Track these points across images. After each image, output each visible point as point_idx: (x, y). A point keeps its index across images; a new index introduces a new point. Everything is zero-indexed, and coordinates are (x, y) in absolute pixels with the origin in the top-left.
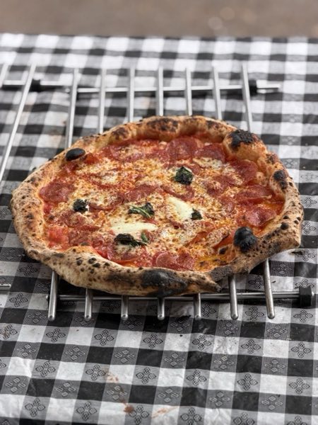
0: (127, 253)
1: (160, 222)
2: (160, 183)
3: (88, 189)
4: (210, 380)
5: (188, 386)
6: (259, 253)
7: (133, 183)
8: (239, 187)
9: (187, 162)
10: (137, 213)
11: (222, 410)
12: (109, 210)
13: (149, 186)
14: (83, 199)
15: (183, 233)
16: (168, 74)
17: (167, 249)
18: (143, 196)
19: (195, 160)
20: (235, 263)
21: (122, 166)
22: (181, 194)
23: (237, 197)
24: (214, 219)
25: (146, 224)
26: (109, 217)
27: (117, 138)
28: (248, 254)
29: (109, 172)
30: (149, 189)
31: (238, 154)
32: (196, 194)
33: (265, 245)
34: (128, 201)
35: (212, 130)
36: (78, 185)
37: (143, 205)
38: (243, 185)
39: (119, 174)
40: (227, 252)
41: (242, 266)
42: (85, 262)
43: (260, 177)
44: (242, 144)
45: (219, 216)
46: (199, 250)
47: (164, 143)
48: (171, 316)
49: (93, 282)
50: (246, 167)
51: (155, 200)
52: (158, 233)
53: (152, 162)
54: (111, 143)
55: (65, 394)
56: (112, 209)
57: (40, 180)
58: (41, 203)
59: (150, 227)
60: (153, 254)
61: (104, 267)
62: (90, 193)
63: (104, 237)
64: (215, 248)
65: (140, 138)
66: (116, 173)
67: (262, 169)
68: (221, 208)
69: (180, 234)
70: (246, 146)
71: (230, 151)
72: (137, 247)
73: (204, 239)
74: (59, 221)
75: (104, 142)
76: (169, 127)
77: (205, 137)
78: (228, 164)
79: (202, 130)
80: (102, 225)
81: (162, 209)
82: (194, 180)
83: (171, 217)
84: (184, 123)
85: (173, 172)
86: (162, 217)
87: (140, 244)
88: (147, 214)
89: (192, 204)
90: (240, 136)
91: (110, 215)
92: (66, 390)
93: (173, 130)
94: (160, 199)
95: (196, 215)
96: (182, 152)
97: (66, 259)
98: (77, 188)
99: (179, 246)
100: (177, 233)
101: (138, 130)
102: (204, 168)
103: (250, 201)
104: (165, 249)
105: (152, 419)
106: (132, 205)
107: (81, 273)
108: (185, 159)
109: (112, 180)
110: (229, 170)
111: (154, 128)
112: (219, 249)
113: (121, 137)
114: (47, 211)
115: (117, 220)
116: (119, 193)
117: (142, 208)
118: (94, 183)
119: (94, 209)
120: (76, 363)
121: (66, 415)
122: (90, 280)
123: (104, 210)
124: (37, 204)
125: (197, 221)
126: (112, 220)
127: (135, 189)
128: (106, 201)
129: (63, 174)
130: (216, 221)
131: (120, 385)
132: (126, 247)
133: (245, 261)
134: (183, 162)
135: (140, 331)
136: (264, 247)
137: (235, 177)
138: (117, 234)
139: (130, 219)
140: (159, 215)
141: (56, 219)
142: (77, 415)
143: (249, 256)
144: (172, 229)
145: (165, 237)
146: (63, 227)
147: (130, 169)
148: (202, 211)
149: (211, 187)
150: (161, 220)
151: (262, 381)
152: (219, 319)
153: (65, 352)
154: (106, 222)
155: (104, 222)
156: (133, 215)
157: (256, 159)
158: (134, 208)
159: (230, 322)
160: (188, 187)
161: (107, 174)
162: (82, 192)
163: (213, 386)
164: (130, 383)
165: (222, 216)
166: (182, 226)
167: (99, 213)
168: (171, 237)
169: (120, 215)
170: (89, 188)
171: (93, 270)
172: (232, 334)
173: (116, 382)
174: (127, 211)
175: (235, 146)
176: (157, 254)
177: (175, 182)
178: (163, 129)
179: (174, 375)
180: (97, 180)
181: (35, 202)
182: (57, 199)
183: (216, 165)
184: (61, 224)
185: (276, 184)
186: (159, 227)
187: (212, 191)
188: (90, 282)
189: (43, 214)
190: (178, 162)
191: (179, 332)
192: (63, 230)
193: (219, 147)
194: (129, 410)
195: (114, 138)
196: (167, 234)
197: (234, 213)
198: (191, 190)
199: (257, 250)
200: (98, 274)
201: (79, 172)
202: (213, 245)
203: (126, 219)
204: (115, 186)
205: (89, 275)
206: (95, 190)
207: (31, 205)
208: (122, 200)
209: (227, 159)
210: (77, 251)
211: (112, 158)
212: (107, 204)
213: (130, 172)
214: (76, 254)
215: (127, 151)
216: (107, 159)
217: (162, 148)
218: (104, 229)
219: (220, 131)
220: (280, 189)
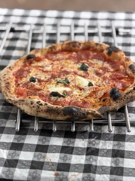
0: (56, 101)
1: (72, 87)
2: (72, 70)
3: (37, 73)
4: (98, 161)
5: (87, 164)
6: (122, 101)
7: (59, 70)
8: (111, 72)
9: (85, 61)
10: (61, 83)
11: (105, 175)
12: (47, 82)
13: (67, 72)
14: (35, 77)
15: (84, 92)
17: (76, 99)
18: (64, 75)
19: (90, 60)
20: (110, 105)
21: (54, 63)
22: (83, 75)
23: (111, 76)
24: (99, 86)
25: (66, 88)
26: (47, 85)
27: (52, 50)
28: (117, 101)
29: (47, 65)
31: (111, 57)
32: (90, 75)
33: (125, 97)
34: (56, 78)
35: (98, 47)
36: (32, 70)
37: (64, 79)
38: (113, 71)
39: (52, 66)
40: (106, 100)
41: (114, 107)
42: (35, 103)
43: (122, 68)
44: (113, 52)
45: (102, 85)
46: (92, 100)
47: (74, 53)
48: (78, 131)
49: (39, 113)
50: (114, 63)
51: (70, 78)
52: (72, 92)
53: (68, 61)
54: (48, 52)
55: (24, 166)
57: (13, 68)
58: (13, 78)
59: (68, 89)
60: (69, 101)
61: (45, 105)
62: (38, 74)
63: (45, 93)
64: (100, 99)
65: (63, 51)
67: (123, 64)
68: (103, 81)
69: (82, 92)
70: (115, 53)
71: (107, 56)
72: (61, 98)
73: (94, 95)
74: (22, 86)
75: (45, 52)
76: (76, 45)
77: (94, 50)
78: (106, 62)
79: (93, 47)
80: (44, 88)
81: (73, 81)
82: (89, 69)
83: (78, 85)
84: (84, 44)
85: (79, 66)
86: (74, 85)
87: (62, 96)
88: (66, 83)
89: (88, 80)
90: (112, 49)
91: (48, 84)
92: (24, 164)
93: (79, 47)
94: (73, 77)
95: (90, 84)
96: (83, 57)
97: (26, 102)
98: (31, 72)
99: (82, 98)
100: (81, 92)
101: (62, 47)
102: (94, 64)
103: (117, 78)
104: (75, 99)
105: (69, 179)
106: (58, 79)
107: (33, 108)
108: (85, 60)
109: (49, 68)
110: (106, 65)
111: (69, 45)
112: (102, 99)
113: (53, 50)
114: (16, 82)
115: (51, 86)
116: (52, 74)
117: (64, 81)
118: (40, 70)
119: (40, 81)
120: (29, 152)
121: (24, 177)
122: (38, 112)
123: (45, 82)
124: (12, 78)
125: (91, 87)
126: (48, 86)
127: (60, 73)
128: (46, 78)
129: (25, 66)
130: (100, 87)
131: (52, 163)
132: (56, 98)
133: (115, 105)
134: (84, 61)
135: (62, 137)
136: (125, 98)
137: (110, 68)
138: (51, 92)
139: (57, 86)
140: (72, 84)
141: (21, 85)
142: (30, 176)
143: (117, 102)
144: (78, 90)
145: (75, 94)
146: (24, 89)
148: (93, 83)
149: (98, 72)
150: (73, 86)
151: (125, 162)
152: (102, 133)
153: (24, 147)
154: (46, 87)
155: (45, 87)
156: (59, 84)
157: (120, 59)
158: (60, 80)
159: (108, 134)
160: (86, 72)
162: (34, 74)
163: (100, 164)
164: (57, 162)
165: (103, 85)
166: (83, 89)
167: (42, 83)
168: (78, 94)
169: (53, 84)
170: (38, 72)
171: (39, 107)
172: (109, 139)
173: (50, 161)
174: (56, 82)
175: (109, 53)
176: (71, 101)
177: (80, 70)
178: (74, 46)
179: (79, 158)
180: (41, 69)
181: (10, 77)
182: (22, 76)
183: (100, 63)
184: (23, 87)
185: (130, 71)
186: (72, 89)
187: (98, 74)
188: (37, 113)
189: (14, 83)
190: (81, 61)
191: (82, 138)
192: (24, 90)
193: (101, 55)
194: (56, 175)
195: (50, 50)
196: (76, 92)
197: (109, 84)
198: (87, 73)
199: (122, 99)
200: (42, 109)
201: (33, 65)
202: (99, 97)
203: (56, 86)
204: (50, 72)
205: (37, 109)
206: (40, 73)
207: (8, 78)
208: (53, 77)
209: (105, 60)
210: (31, 98)
211: (49, 59)
212: (46, 79)
213: (57, 65)
214: (30, 99)
215: (56, 56)
216: (46, 60)
217: (73, 55)
218: (44, 90)
219: (102, 48)
220: (132, 73)
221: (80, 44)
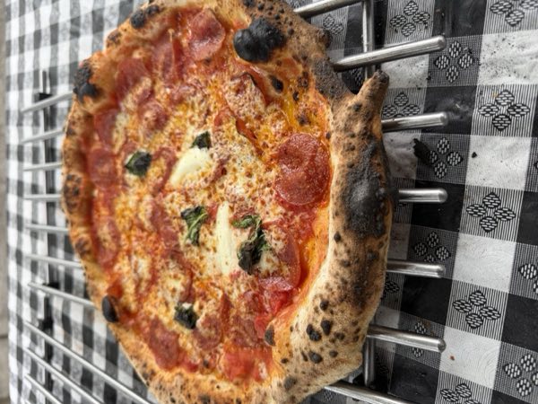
0: (279, 256)
1: (214, 198)
2: (148, 198)
3: (158, 300)
6: (284, 16)
7: (150, 234)
8: (154, 83)
9: (119, 162)
10: (198, 233)
12: (192, 275)
13: (154, 213)
14: (173, 312)
15: (234, 160)
16: (35, 189)
17: (269, 185)
18: (169, 223)
19: (116, 150)
20: (305, 58)
21: (125, 248)
22: (165, 168)
23: (171, 83)
24: (208, 113)
25: (218, 220)
26: (204, 276)
27: (89, 252)
28: (287, 34)
29: (133, 267)
30: (158, 214)
31: (107, 88)
32: (165, 146)
33: (267, 7)
34: (178, 246)
35: (78, 130)
36: (150, 313)
37: (184, 223)
38: (151, 77)
39: (136, 252)
40: (279, 78)
41: (314, 42)
42: (315, 347)
43: (140, 54)
44: (92, 81)
45: (203, 104)
46: (272, 130)
47: (96, 193)
48: (414, 177)
50: (125, 78)
51: (174, 204)
52: (235, 201)
53: (119, 207)
54: (95, 261)
56: (189, 270)
57: (145, 366)
58: (181, 374)
59: (223, 214)
60: (280, 209)
61: (332, 312)
62: (164, 298)
63: (243, 290)
64: (268, 101)
65: (89, 222)
66: (134, 258)
67: (128, 51)
68: (187, 105)
69: (236, 165)
70: (94, 76)
71: (104, 101)
72: (267, 237)
73: (247, 125)
74: (210, 354)
75: (95, 270)
76: (75, 187)
77: (87, 140)
78: (122, 104)
79: (79, 143)
80: (219, 288)
81: (190, 194)
82: (143, 151)
83: (206, 180)
84: (69, 166)
85: (131, 178)
86: (205, 194)
87: (260, 233)
88: (200, 217)
89: (183, 149)
90: (80, 85)
91: (201, 274)
93: (79, 181)
94: (173, 197)
95: (203, 142)
96: (106, 168)
98: (157, 317)
99: (261, 166)
100: (235, 170)
101: (79, 225)
102: (127, 137)
103: (178, 59)
104: (267, 189)
106: (183, 240)
107: (341, 356)
108: (115, 163)
109: (144, 265)
110: (129, 102)
111: (75, 205)
112: (273, 92)
113: (87, 248)
114: (193, 368)
115: (209, 264)
116: (164, 257)
117: (189, 225)
118: (148, 290)
119: (189, 296)
122: (356, 339)
123: (192, 282)
124: (183, 380)
125: (212, 138)
126: (209, 272)
127: (158, 233)
128: (175, 277)
129: (137, 329)
130: (212, 109)
132: (265, 256)
133: (303, 40)
134: (119, 167)
135: (457, 238)
136: (272, 8)
137: (139, 91)
138: (238, 268)
139: (209, 245)
140: (200, 198)
141: (208, 358)
143: (292, 32)
144: (227, 180)
145: (243, 190)
146: (222, 351)
147: (129, 237)
148: (193, 132)
149: (152, 124)
150: (210, 196)
153: (519, 395)
154: (214, 281)
155: (213, 284)
156: (202, 238)
157: (114, 64)
158: (189, 237)
160: (154, 158)
161: (135, 271)
162: (163, 309)
165: (202, 101)
166: (222, 163)
167: (197, 290)
168: (242, 180)
169: (202, 258)
170: (156, 298)
171: (338, 335)
172: (470, 52)
174: (195, 249)
175: (95, 92)
176: (282, 203)
177: (146, 176)
178: (77, 193)
180: (144, 285)
181: (179, 384)
182: (173, 350)
183: (123, 120)
184: (216, 352)
185: (151, 23)
186: (223, 199)
187: (159, 123)
188: (360, 338)
189: (199, 376)
190: (120, 173)
191: (464, 160)
192: (227, 351)
193: (99, 119)
195: (88, 257)
196: (237, 186)
197: (198, 82)
198: (159, 155)
199: (278, 18)
200: (346, 324)
201: (133, 307)
202: (261, 108)
203: (208, 250)
204: (154, 261)
205: (347, 343)
206: (158, 291)
207: (186, 392)
208: (175, 254)
209: (114, 106)
210: (287, 356)
211: (115, 260)
212: (180, 275)
213: (133, 239)
214: (294, 360)
215: (105, 241)
216: (116, 268)
217: (102, 195)
218: (227, 288)
219: (79, 119)
220: (159, 16)
221: (69, 178)
